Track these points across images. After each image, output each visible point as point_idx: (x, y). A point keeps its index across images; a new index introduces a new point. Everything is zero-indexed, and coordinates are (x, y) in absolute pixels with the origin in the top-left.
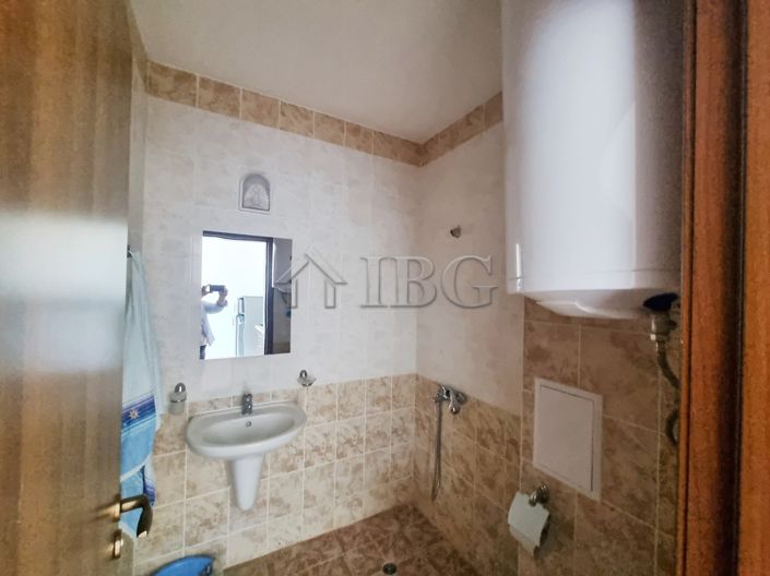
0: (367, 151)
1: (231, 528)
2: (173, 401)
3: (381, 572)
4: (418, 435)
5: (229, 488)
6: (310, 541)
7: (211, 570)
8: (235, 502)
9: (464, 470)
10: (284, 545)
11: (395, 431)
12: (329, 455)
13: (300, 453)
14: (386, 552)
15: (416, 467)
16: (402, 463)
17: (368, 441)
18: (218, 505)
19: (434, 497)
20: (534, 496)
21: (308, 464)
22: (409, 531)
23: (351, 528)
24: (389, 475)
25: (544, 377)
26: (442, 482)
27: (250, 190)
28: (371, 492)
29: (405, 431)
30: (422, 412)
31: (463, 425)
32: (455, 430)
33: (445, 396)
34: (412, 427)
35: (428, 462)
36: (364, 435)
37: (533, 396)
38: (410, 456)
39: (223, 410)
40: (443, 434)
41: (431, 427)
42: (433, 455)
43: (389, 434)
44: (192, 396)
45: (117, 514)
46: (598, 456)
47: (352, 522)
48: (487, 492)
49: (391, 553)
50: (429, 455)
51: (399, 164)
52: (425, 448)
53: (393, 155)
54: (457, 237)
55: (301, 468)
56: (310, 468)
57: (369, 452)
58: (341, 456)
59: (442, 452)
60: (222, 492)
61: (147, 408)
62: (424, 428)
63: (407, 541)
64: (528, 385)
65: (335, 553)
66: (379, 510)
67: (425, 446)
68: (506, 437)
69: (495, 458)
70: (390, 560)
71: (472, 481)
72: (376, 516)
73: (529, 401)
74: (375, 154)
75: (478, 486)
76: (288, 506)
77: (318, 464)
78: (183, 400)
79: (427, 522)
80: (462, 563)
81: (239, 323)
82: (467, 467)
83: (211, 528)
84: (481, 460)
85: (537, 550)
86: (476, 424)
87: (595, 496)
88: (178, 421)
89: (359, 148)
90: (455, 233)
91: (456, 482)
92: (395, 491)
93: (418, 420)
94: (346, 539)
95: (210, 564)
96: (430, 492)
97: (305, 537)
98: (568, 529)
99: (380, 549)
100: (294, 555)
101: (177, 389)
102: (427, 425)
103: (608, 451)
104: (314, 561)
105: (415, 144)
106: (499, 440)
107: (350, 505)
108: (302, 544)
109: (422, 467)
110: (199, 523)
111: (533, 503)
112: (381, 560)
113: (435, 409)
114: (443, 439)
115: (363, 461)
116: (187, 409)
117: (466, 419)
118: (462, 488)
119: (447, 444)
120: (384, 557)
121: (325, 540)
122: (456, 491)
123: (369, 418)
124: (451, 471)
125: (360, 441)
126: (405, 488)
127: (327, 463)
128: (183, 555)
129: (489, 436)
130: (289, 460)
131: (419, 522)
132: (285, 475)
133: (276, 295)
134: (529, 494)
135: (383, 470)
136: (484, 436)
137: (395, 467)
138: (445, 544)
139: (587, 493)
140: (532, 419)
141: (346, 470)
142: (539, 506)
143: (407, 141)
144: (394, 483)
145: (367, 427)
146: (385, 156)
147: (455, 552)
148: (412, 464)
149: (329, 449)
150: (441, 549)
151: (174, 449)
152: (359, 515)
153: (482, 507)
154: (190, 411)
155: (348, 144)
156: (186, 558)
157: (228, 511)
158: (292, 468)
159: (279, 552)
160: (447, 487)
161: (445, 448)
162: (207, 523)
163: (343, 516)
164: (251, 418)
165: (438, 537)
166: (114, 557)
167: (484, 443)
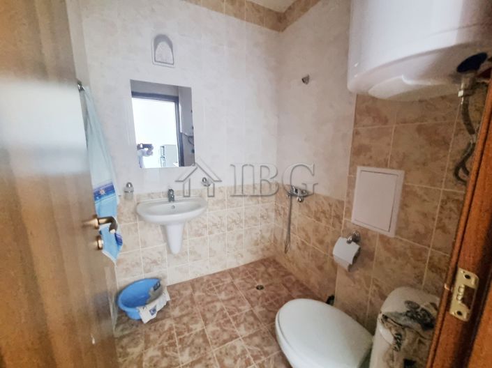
0: (242, 18)
1: (169, 266)
2: (126, 192)
3: (255, 289)
4: (276, 219)
5: (165, 244)
6: (214, 274)
7: (160, 285)
8: (169, 252)
9: (304, 236)
10: (199, 276)
11: (262, 217)
12: (222, 229)
13: (205, 227)
14: (257, 280)
15: (275, 237)
16: (267, 235)
17: (246, 221)
18: (160, 253)
19: (286, 252)
20: (350, 238)
21: (210, 233)
22: (271, 270)
23: (238, 268)
24: (259, 241)
25: (364, 165)
26: (291, 245)
27: (159, 46)
28: (248, 251)
29: (268, 217)
30: (280, 205)
31: (306, 210)
32: (300, 214)
33: (295, 193)
34: (273, 215)
35: (282, 234)
36: (243, 218)
37: (355, 178)
38: (272, 231)
39: (157, 199)
40: (293, 216)
41: (285, 214)
42: (286, 230)
43: (259, 219)
44: (137, 191)
45: (97, 225)
46: (396, 210)
47: (237, 266)
48: (319, 248)
49: (260, 281)
50: (283, 230)
51: (265, 29)
52: (281, 226)
53: (261, 22)
54: (307, 83)
55: (206, 234)
56: (211, 236)
57: (246, 228)
58: (229, 229)
59: (292, 228)
60: (162, 246)
61: (110, 190)
62: (280, 214)
63: (270, 275)
64: (352, 171)
65: (228, 280)
66: (253, 260)
67: (281, 225)
68: (333, 214)
69: (326, 227)
70: (260, 283)
71: (310, 243)
72: (251, 263)
73: (351, 183)
74: (247, 21)
75: (313, 244)
76: (200, 256)
77: (216, 233)
78: (132, 192)
79: (281, 267)
80: (302, 285)
81: (163, 162)
82: (307, 235)
83: (158, 264)
84: (316, 230)
85: (350, 267)
86: (314, 208)
87: (391, 234)
88: (131, 205)
89: (236, 15)
90: (305, 80)
91: (300, 243)
92: (263, 250)
93: (277, 211)
94: (234, 274)
95: (159, 282)
96: (283, 250)
97: (211, 272)
98: (371, 255)
99: (254, 279)
100: (205, 280)
101: (127, 185)
102: (282, 213)
103: (404, 206)
104: (216, 283)
105: (277, 13)
106: (328, 216)
107: (236, 257)
108: (210, 275)
109: (279, 238)
110: (150, 261)
111: (349, 242)
112: (255, 284)
113: (288, 203)
114: (292, 220)
115: (243, 233)
116: (135, 198)
117: (308, 206)
118: (303, 246)
119: (295, 222)
120: (256, 282)
121: (223, 274)
122: (299, 248)
123: (246, 208)
124: (297, 238)
125: (241, 221)
126: (268, 249)
127: (221, 233)
128: (143, 278)
129: (322, 215)
130: (198, 230)
131: (277, 266)
132: (197, 239)
133: (184, 138)
134: (347, 238)
135: (256, 239)
136: (318, 215)
137: (263, 237)
138: (292, 277)
139: (385, 233)
140: (353, 194)
141: (233, 237)
142: (353, 243)
143: (270, 10)
144: (261, 246)
145: (245, 213)
146: (254, 23)
147: (297, 281)
148: (273, 236)
149: (223, 225)
150: (290, 279)
151: (131, 221)
152: (242, 262)
153: (315, 256)
154: (138, 200)
155: (227, 13)
156: (146, 279)
157: (166, 256)
158: (201, 235)
159: (197, 279)
160: (293, 246)
161: (293, 224)
162: (155, 262)
163: (232, 262)
164: (174, 204)
165: (288, 274)
166: (99, 248)
167: (318, 219)
